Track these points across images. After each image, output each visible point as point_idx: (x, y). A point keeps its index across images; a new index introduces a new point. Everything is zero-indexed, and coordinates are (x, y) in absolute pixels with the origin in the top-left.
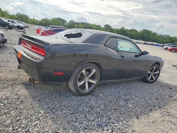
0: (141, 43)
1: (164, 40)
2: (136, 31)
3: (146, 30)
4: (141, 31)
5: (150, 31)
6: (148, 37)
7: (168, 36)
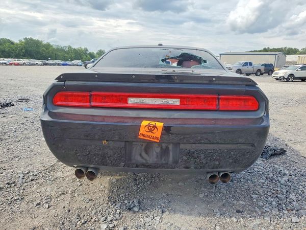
0: (37, 64)
1: (67, 55)
2: (12, 43)
3: (31, 40)
4: (20, 41)
5: (38, 40)
6: (38, 52)
7: (70, 47)
